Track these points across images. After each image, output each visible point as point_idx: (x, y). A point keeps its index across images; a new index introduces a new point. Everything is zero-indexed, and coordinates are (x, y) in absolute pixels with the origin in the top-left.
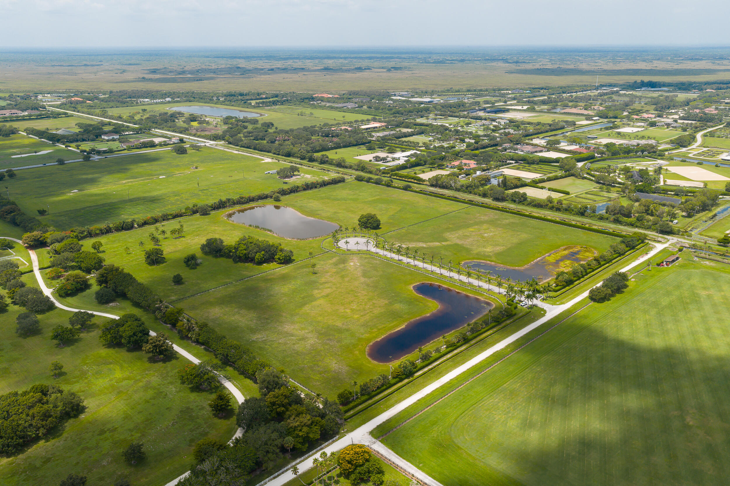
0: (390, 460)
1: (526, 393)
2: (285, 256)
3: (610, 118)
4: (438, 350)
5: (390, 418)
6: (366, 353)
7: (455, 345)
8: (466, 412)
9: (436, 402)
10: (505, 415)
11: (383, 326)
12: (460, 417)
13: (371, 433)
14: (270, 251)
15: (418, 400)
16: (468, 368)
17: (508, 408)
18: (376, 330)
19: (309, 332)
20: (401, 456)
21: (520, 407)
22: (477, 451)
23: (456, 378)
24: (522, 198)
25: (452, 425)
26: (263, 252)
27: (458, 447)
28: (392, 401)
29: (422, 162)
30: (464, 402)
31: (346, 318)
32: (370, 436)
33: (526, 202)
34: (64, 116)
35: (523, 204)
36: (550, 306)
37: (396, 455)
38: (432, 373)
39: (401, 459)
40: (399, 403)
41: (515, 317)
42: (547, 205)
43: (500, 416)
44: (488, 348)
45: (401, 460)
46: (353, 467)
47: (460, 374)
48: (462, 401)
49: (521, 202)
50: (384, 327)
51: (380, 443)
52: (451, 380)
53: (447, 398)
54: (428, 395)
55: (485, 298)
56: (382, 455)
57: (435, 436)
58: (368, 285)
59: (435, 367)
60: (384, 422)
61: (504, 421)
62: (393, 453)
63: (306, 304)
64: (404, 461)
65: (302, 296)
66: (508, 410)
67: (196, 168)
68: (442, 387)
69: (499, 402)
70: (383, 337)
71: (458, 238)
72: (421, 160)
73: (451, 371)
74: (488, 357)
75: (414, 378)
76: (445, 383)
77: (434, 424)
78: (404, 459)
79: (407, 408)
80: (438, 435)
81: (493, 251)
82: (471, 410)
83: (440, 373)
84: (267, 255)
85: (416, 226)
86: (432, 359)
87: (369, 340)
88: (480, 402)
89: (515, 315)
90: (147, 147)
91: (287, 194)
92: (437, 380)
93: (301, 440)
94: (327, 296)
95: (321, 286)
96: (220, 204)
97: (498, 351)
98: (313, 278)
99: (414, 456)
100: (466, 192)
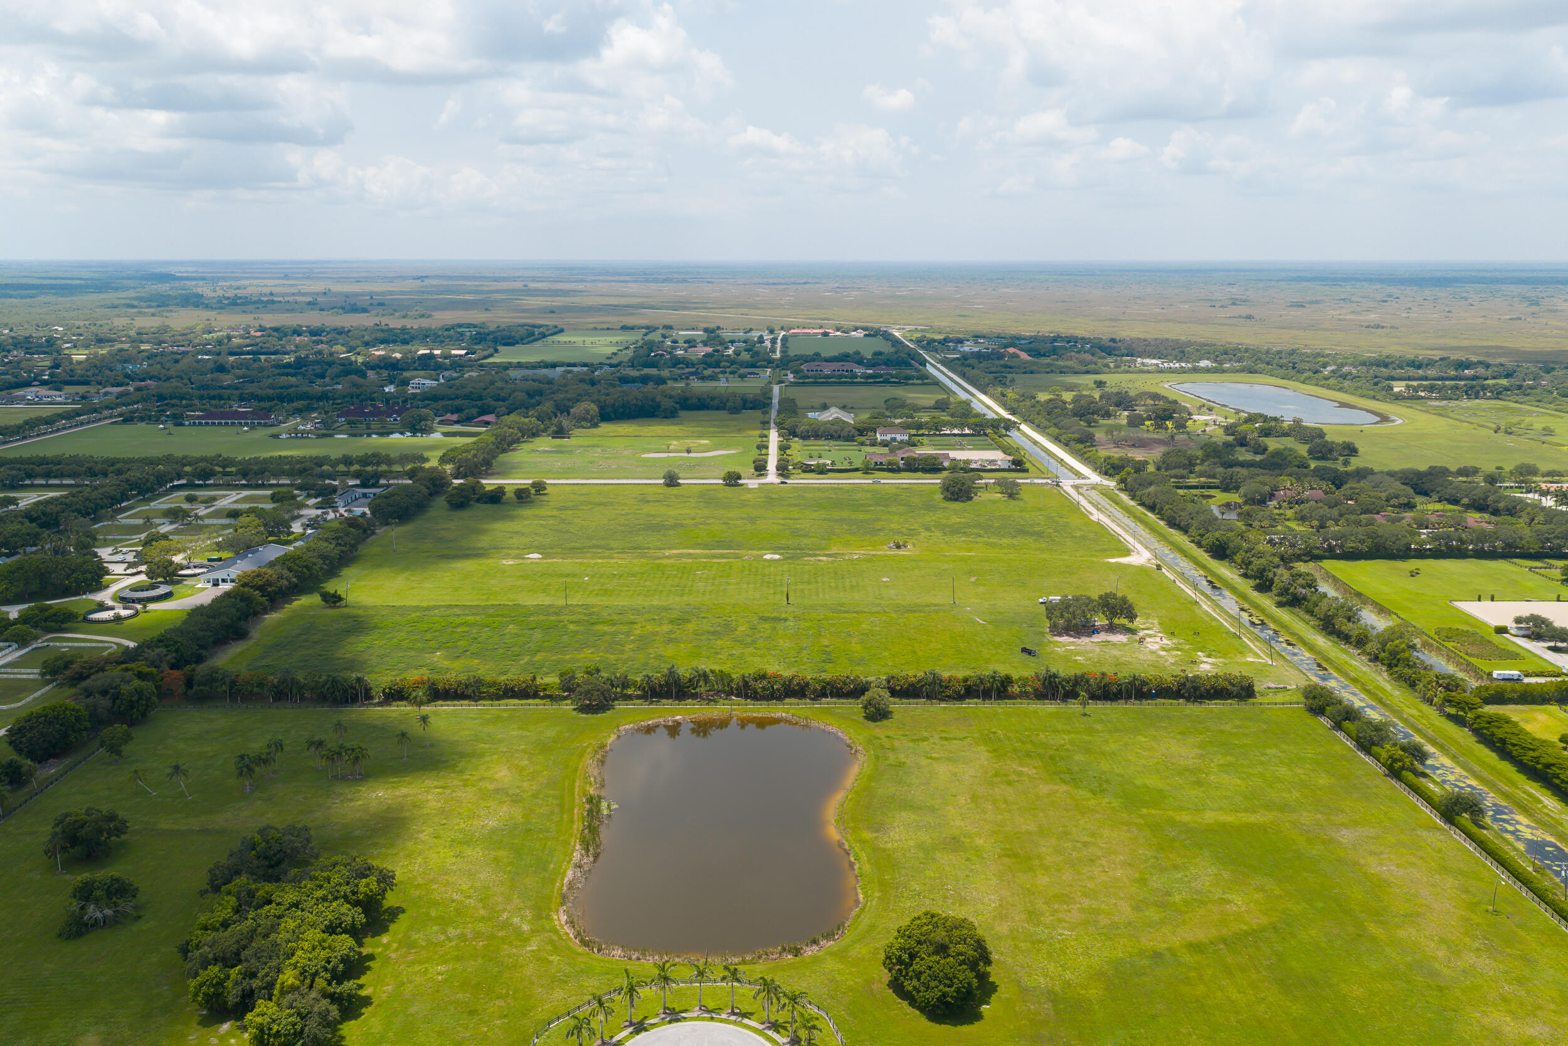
34: (920, 382)
90: (916, 470)
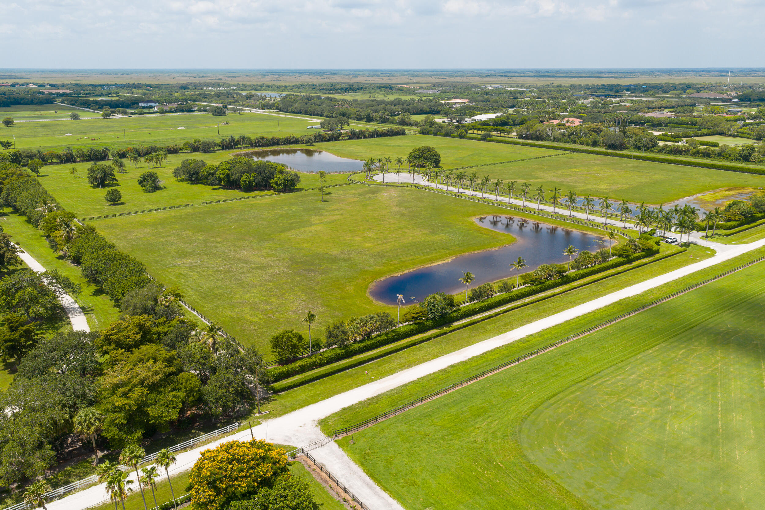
0: (345, 490)
1: (702, 368)
2: (286, 180)
3: (754, 100)
4: (506, 288)
5: (379, 395)
6: (368, 290)
7: (541, 283)
8: (561, 395)
9: (491, 371)
10: (656, 406)
11: (412, 257)
12: (546, 404)
13: (323, 423)
14: (264, 171)
15: (452, 366)
16: (568, 319)
17: (663, 394)
18: (396, 262)
19: (278, 260)
20: (378, 482)
21: (693, 393)
22: (590, 486)
23: (541, 334)
24: (651, 143)
25: (524, 419)
26: (254, 174)
27: (537, 471)
28: (391, 365)
29: (510, 120)
30: (555, 376)
31: (351, 246)
32: (318, 430)
33: (656, 148)
35: (652, 151)
36: (723, 246)
37: (368, 480)
38: (489, 324)
39: (378, 489)
40: (407, 368)
41: (657, 256)
42: (689, 150)
43: (644, 409)
44: (609, 293)
45: (376, 493)
46: (221, 498)
47: (549, 328)
48: (553, 374)
49: (648, 148)
50: (413, 260)
51: (335, 446)
52: (528, 336)
53: (517, 366)
54: (474, 359)
55: (600, 234)
56: (329, 475)
57: (479, 440)
58: (402, 215)
59: (497, 315)
60: (361, 403)
61: (656, 419)
62: (360, 471)
63: (292, 229)
64: (385, 495)
65: (291, 221)
66: (663, 398)
67: (227, 124)
68: (508, 346)
69: (640, 382)
70: (406, 272)
71: (554, 176)
72: (508, 119)
73: (530, 322)
74: (609, 305)
75: (451, 329)
76: (517, 341)
77: (479, 415)
78: (385, 489)
79: (422, 378)
80: (486, 439)
81: (611, 189)
82: (572, 393)
83: (506, 325)
84: (260, 177)
85: (493, 166)
86: (491, 301)
87: (380, 274)
88: (593, 378)
89: (657, 252)
90: (183, 112)
91: (325, 141)
92: (499, 334)
93: (120, 418)
94: (332, 222)
95: (327, 213)
96: (231, 142)
97: (629, 297)
98: (320, 205)
99: (414, 483)
100: (568, 142)
